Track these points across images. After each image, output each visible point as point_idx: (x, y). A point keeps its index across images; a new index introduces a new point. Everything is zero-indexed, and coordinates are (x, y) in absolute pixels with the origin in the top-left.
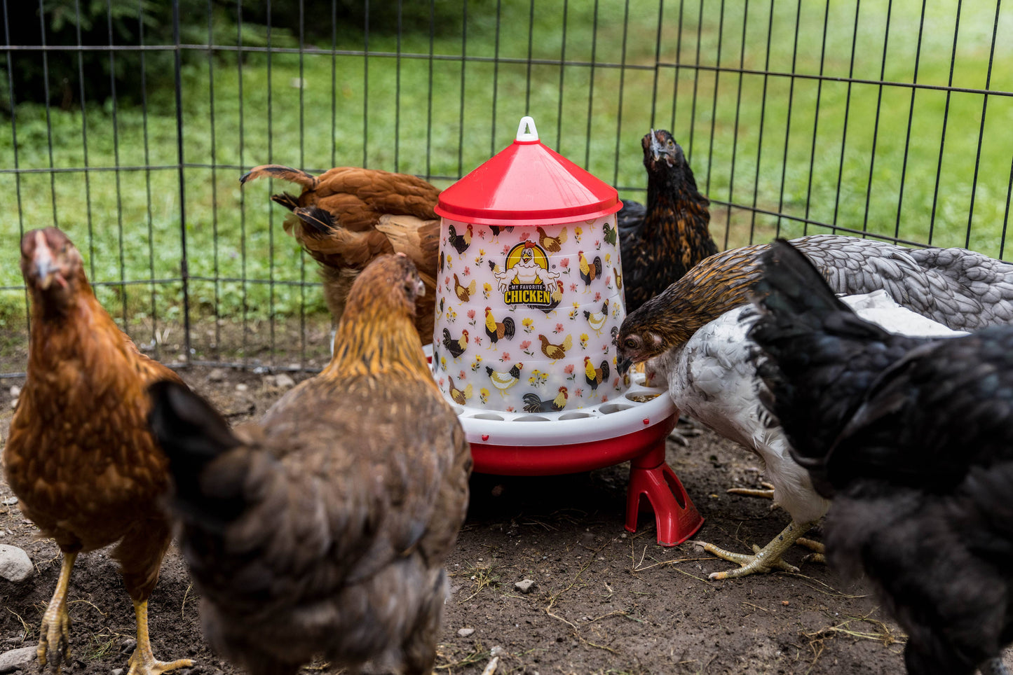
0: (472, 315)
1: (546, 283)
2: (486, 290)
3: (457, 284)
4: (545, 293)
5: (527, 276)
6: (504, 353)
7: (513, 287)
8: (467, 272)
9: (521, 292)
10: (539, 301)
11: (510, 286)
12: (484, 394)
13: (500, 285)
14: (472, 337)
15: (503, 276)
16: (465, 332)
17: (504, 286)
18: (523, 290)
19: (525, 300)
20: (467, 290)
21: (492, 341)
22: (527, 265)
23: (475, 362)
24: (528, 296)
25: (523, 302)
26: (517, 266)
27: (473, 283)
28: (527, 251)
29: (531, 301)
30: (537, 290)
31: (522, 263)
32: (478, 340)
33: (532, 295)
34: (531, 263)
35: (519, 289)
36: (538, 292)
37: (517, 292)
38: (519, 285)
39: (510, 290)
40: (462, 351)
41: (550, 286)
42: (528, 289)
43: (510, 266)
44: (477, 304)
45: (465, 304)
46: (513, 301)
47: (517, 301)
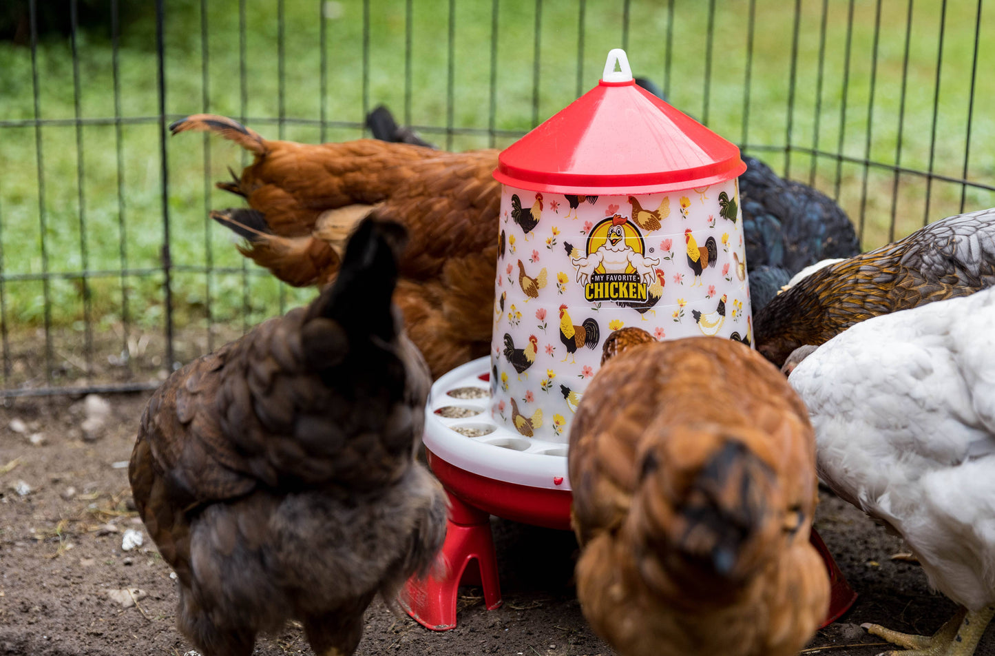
0: (541, 315)
1: (640, 273)
2: (561, 281)
3: (523, 274)
4: (640, 286)
5: (615, 262)
6: (585, 367)
7: (597, 278)
8: (535, 257)
9: (607, 284)
10: (631, 296)
11: (593, 276)
12: (558, 423)
13: (580, 275)
14: (542, 345)
15: (583, 262)
16: (533, 339)
17: (584, 276)
18: (610, 282)
19: (612, 296)
20: (535, 281)
21: (569, 351)
22: (615, 248)
23: (546, 380)
24: (616, 290)
25: (610, 298)
26: (602, 249)
27: (544, 272)
28: (615, 229)
29: (621, 296)
30: (629, 281)
31: (609, 245)
32: (549, 349)
33: (622, 289)
34: (621, 245)
35: (605, 281)
36: (631, 284)
37: (601, 284)
38: (605, 275)
39: (593, 281)
40: (529, 364)
41: (647, 276)
42: (617, 281)
43: (593, 248)
44: (549, 301)
45: (532, 301)
46: (596, 297)
47: (601, 296)
